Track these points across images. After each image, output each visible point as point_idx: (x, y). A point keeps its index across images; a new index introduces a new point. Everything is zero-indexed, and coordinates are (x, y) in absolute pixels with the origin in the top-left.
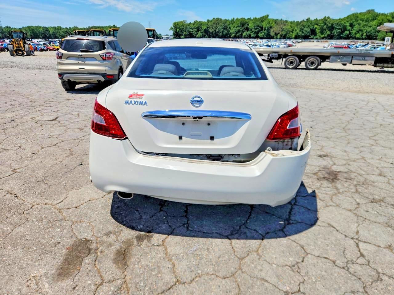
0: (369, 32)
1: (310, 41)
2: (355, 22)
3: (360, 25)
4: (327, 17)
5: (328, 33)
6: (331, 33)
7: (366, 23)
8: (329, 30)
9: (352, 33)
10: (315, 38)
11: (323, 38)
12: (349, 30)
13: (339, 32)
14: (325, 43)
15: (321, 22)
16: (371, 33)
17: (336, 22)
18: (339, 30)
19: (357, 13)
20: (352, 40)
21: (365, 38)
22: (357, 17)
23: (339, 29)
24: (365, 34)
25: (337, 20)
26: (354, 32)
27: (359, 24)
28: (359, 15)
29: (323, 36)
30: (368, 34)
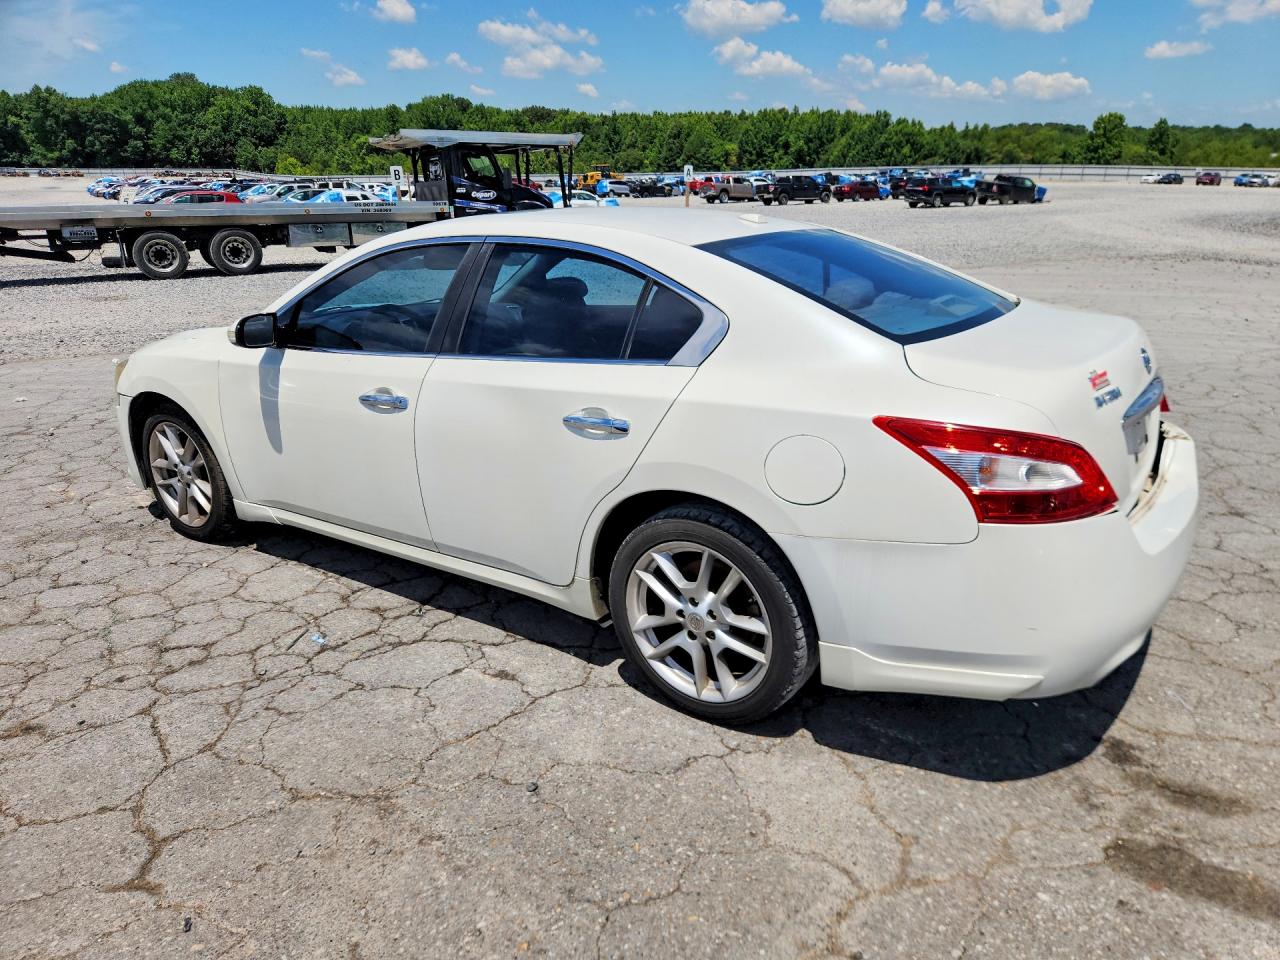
0: (205, 144)
1: (13, 175)
2: (150, 112)
3: (170, 122)
4: (43, 87)
5: (70, 143)
6: (82, 145)
7: (187, 116)
8: (71, 135)
9: (154, 145)
10: (25, 161)
11: (59, 163)
12: (139, 137)
13: (108, 141)
14: (72, 178)
15: (27, 105)
16: (214, 148)
17: (85, 109)
18: (106, 137)
19: (146, 83)
20: (161, 171)
21: (200, 161)
22: (151, 94)
23: (104, 132)
24: (195, 150)
25: (84, 102)
26: (158, 142)
27: (167, 119)
28: (154, 89)
29: (56, 154)
30: (204, 150)
